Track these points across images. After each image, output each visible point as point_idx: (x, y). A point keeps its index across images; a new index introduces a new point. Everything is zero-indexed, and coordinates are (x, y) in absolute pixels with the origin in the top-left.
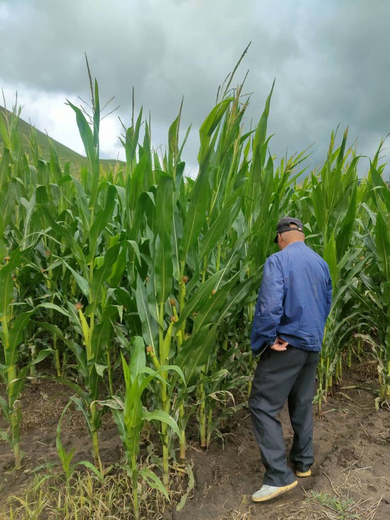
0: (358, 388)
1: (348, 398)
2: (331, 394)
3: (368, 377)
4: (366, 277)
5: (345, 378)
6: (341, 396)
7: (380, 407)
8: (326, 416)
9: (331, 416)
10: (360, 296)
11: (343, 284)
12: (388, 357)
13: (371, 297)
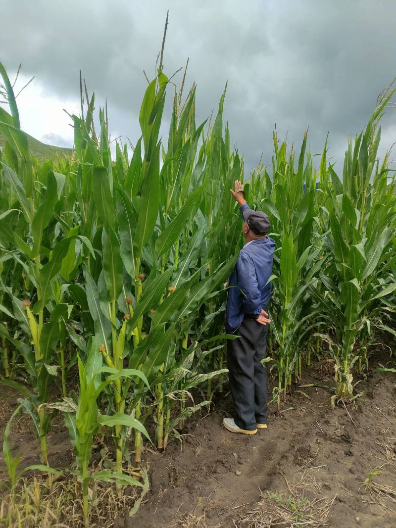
0: (316, 386)
1: (306, 396)
2: (290, 392)
3: (325, 375)
4: (325, 277)
5: (304, 377)
6: (300, 394)
7: (336, 404)
8: (284, 414)
9: (289, 414)
10: (319, 296)
11: (303, 283)
12: (345, 356)
13: (330, 297)
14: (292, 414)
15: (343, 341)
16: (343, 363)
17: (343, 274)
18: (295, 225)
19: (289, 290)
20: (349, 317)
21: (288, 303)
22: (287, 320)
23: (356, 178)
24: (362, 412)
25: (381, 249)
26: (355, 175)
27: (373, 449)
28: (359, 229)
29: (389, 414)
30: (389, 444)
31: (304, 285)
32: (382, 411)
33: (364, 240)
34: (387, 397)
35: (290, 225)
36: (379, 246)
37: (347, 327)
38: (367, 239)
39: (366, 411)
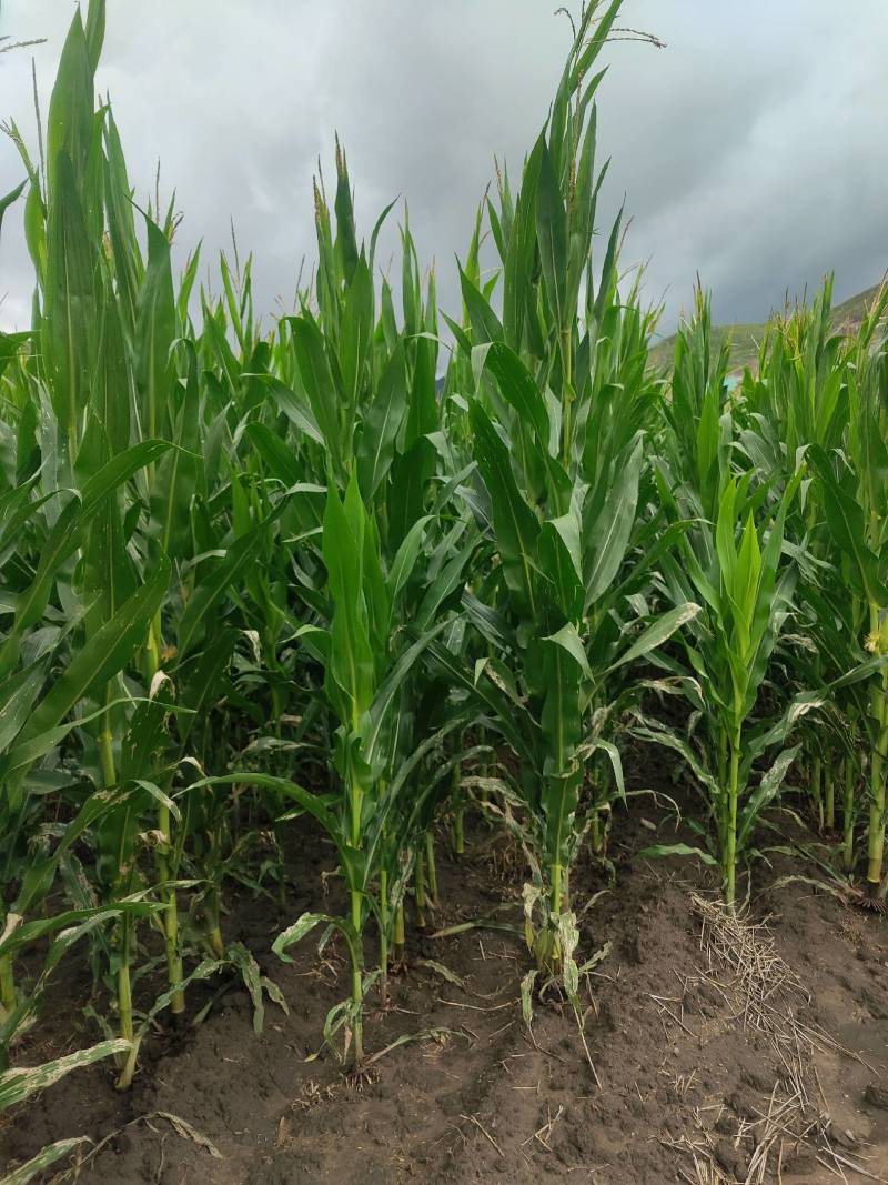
0: (480, 929)
3: (507, 876)
4: (481, 607)
5: (446, 895)
6: (431, 973)
8: (379, 1070)
9: (395, 1068)
10: (463, 673)
11: (410, 637)
12: (552, 849)
13: (494, 675)
14: (402, 1066)
15: (544, 807)
16: (549, 869)
17: (528, 597)
18: (372, 452)
19: (359, 671)
20: (557, 730)
21: (361, 711)
22: (363, 768)
23: (539, 289)
24: (612, 1029)
25: (630, 511)
26: (535, 280)
27: (655, 1170)
28: (561, 454)
29: (687, 1010)
30: (701, 1134)
31: (414, 641)
32: (668, 1004)
33: (580, 489)
34: (676, 946)
35: (355, 454)
36: (624, 502)
37: (553, 761)
38: (586, 487)
39: (623, 1021)
